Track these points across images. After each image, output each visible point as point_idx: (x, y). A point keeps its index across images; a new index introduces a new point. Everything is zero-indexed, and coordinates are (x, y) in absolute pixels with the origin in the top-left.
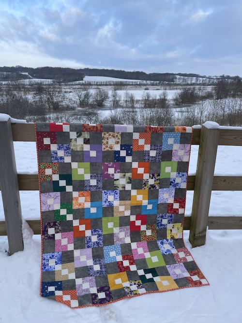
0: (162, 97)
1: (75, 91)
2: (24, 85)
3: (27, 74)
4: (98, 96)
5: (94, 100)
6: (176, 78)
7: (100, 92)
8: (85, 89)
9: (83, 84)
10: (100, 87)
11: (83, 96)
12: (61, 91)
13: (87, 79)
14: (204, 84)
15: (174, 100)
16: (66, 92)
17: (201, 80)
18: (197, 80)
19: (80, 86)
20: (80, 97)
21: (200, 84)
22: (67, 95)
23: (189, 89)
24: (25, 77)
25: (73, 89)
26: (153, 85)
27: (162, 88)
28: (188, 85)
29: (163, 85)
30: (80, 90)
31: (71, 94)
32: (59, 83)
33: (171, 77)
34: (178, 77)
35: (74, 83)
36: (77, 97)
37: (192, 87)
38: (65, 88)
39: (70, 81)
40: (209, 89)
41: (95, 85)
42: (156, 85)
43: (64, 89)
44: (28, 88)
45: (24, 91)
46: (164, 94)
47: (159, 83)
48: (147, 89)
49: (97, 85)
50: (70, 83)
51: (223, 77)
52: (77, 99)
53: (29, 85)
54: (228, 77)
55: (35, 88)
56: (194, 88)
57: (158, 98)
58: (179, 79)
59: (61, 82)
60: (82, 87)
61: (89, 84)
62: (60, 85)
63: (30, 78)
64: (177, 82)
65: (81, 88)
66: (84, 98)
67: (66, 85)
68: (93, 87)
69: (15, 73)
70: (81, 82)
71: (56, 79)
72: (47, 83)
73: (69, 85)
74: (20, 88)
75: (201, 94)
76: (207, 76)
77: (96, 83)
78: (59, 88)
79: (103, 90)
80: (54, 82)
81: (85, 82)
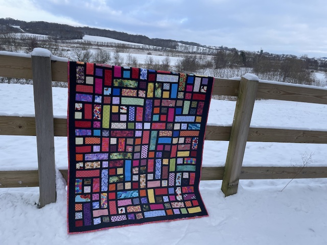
0: (165, 63)
1: (73, 50)
2: (15, 39)
3: (18, 27)
4: (99, 57)
5: (95, 60)
6: (178, 45)
7: (101, 52)
8: (84, 49)
9: (82, 43)
10: (100, 48)
11: (82, 56)
12: (58, 49)
13: (87, 38)
14: (204, 54)
15: (177, 67)
16: (63, 50)
17: (201, 49)
18: (198, 49)
19: (78, 45)
20: (79, 56)
21: (200, 53)
22: (65, 53)
23: (191, 57)
24: (17, 31)
25: (71, 47)
26: (155, 50)
27: (165, 54)
28: (189, 53)
29: (165, 51)
30: (79, 49)
31: (69, 52)
32: (56, 39)
33: (173, 44)
34: (180, 44)
35: (72, 41)
36: (76, 57)
37: (194, 55)
38: (62, 46)
39: (68, 39)
40: (209, 58)
41: (95, 45)
42: (159, 50)
44: (19, 43)
45: (15, 45)
46: (167, 60)
47: (162, 49)
48: (149, 54)
49: (97, 45)
50: (67, 41)
51: (221, 48)
53: (21, 39)
54: (226, 49)
55: (27, 43)
56: (195, 57)
57: (161, 63)
58: (181, 46)
59: (58, 39)
60: (82, 46)
61: (89, 44)
62: (56, 42)
63: (22, 32)
64: (179, 49)
65: (80, 47)
66: (84, 58)
67: (63, 43)
68: (93, 47)
69: (4, 26)
70: (80, 40)
71: (53, 35)
72: (42, 39)
73: (67, 43)
74: (9, 42)
75: (201, 62)
76: (207, 46)
77: (96, 43)
78: (56, 45)
79: (104, 51)
80: (49, 38)
81: (85, 41)
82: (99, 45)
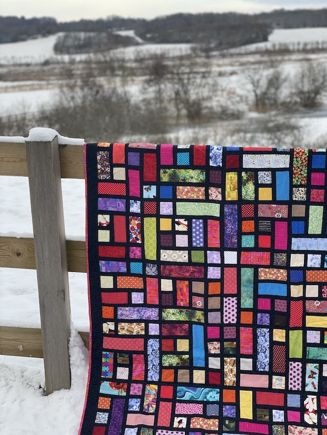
1: (243, 71)
2: (123, 60)
3: (131, 33)
4: (306, 80)
5: (294, 90)
7: (311, 69)
8: (272, 64)
9: (267, 52)
10: (313, 56)
11: (264, 83)
12: (209, 72)
13: (279, 36)
16: (221, 74)
19: (258, 57)
20: (256, 84)
22: (223, 82)
24: (127, 42)
25: (242, 64)
30: (257, 66)
31: (234, 78)
32: (207, 51)
35: (243, 49)
36: (250, 87)
38: (219, 64)
39: (234, 45)
41: (299, 51)
43: (219, 66)
44: (132, 69)
45: (123, 76)
49: (305, 51)
50: (233, 51)
52: (248, 91)
53: (136, 61)
55: (147, 68)
59: (211, 50)
60: (266, 58)
61: (284, 51)
62: (208, 57)
63: (137, 44)
65: (260, 62)
66: (268, 88)
67: (223, 56)
68: (294, 57)
69: (104, 35)
70: (262, 45)
71: (201, 41)
72: (177, 53)
73: (232, 55)
74: (113, 69)
77: (301, 47)
78: (206, 65)
79: (319, 64)
80: (193, 50)
81: (274, 46)
82: (307, 50)
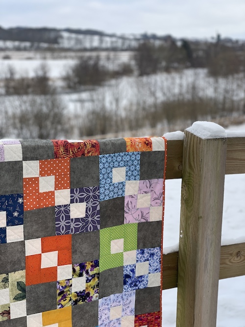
0: (40, 73)
6: (61, 37)
14: (114, 49)
17: (108, 42)
18: (101, 41)
21: (107, 50)
23: (90, 58)
26: (18, 49)
27: (38, 55)
28: (85, 50)
29: (38, 49)
33: (52, 35)
34: (65, 35)
37: (94, 54)
40: (125, 57)
42: (25, 49)
46: (44, 68)
47: (31, 47)
48: (7, 58)
51: (145, 37)
54: (154, 37)
56: (98, 58)
57: (32, 75)
58: (69, 39)
64: (66, 44)
